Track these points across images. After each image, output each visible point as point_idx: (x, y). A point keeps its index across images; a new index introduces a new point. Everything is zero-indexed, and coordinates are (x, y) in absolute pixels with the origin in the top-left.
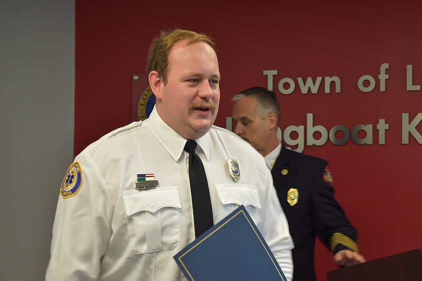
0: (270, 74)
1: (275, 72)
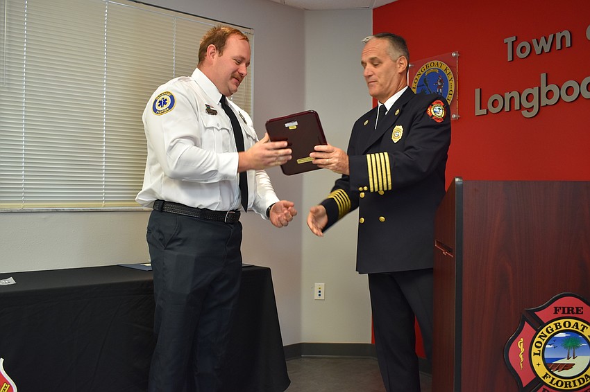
0: (509, 41)
1: (514, 38)
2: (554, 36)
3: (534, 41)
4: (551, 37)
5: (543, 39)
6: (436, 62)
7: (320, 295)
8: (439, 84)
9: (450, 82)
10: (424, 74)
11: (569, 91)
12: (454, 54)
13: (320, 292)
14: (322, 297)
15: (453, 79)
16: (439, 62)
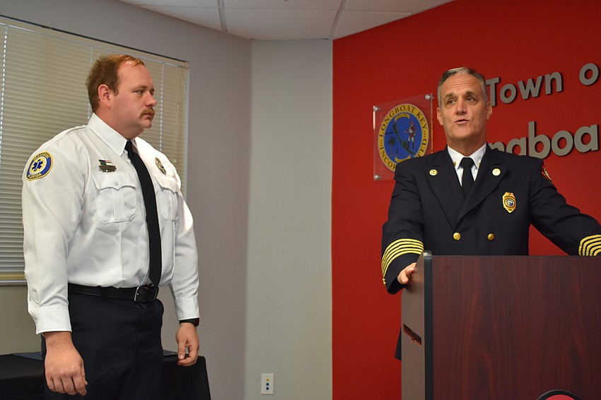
0: (492, 82)
1: (497, 80)
2: (543, 78)
3: (521, 84)
4: (539, 80)
5: (530, 82)
6: (406, 105)
7: (267, 389)
8: (411, 132)
9: (423, 130)
10: (393, 119)
11: (561, 143)
12: (428, 97)
13: (268, 384)
14: (271, 391)
15: (427, 126)
16: (411, 105)
